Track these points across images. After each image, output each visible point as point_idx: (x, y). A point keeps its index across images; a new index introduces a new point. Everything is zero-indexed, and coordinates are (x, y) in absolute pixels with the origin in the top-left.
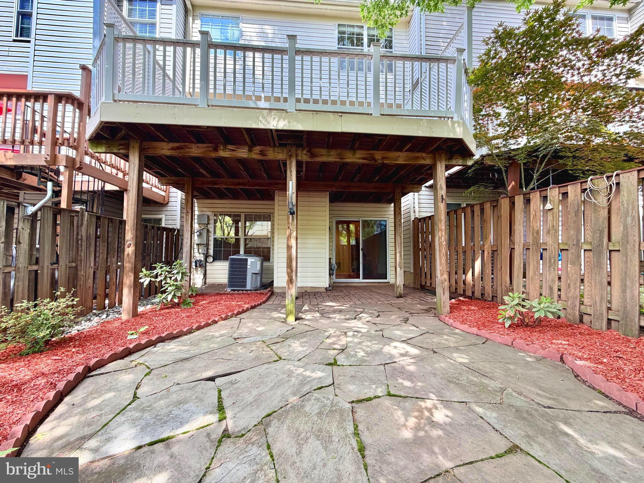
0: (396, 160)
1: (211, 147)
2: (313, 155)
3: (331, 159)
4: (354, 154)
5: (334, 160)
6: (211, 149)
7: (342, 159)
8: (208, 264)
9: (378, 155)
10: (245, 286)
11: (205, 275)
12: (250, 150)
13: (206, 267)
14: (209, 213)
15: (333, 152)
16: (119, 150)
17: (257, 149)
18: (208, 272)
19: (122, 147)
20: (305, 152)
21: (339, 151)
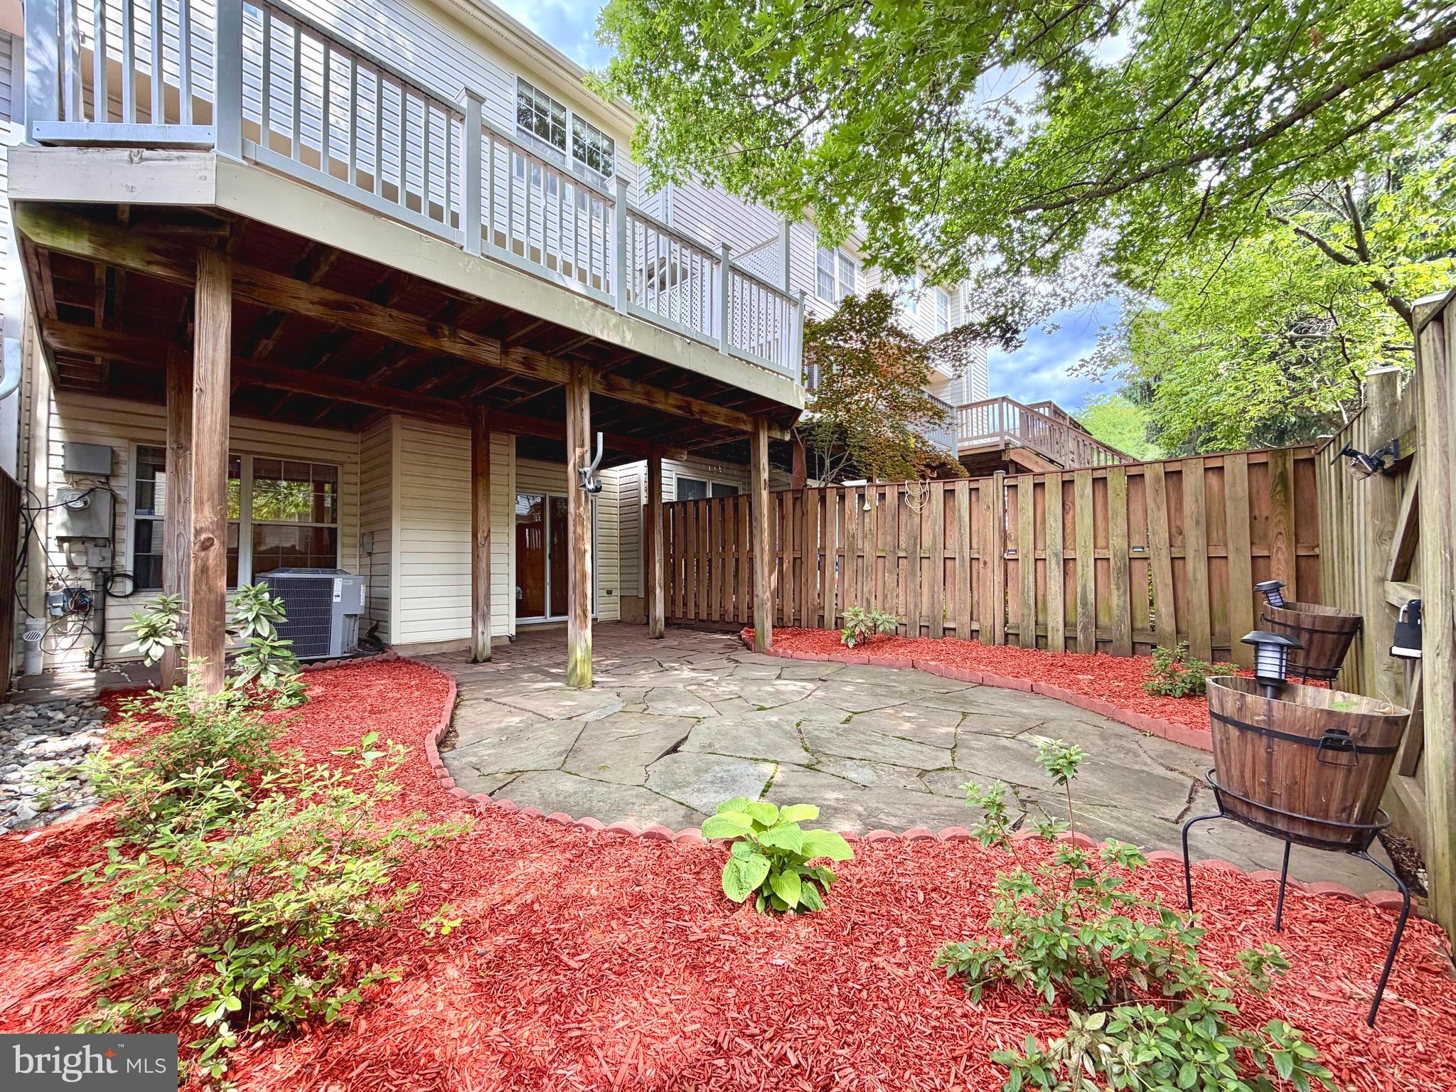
0: (715, 418)
1: (421, 324)
2: (611, 387)
3: (636, 399)
4: (667, 397)
5: (640, 401)
6: (423, 329)
7: (652, 402)
8: (110, 601)
9: (696, 405)
10: (326, 649)
11: (101, 636)
12: (505, 352)
13: (103, 610)
14: (115, 443)
15: (639, 388)
16: (149, 263)
17: (518, 353)
18: (111, 626)
19: (158, 257)
20: (598, 377)
21: (648, 387)
